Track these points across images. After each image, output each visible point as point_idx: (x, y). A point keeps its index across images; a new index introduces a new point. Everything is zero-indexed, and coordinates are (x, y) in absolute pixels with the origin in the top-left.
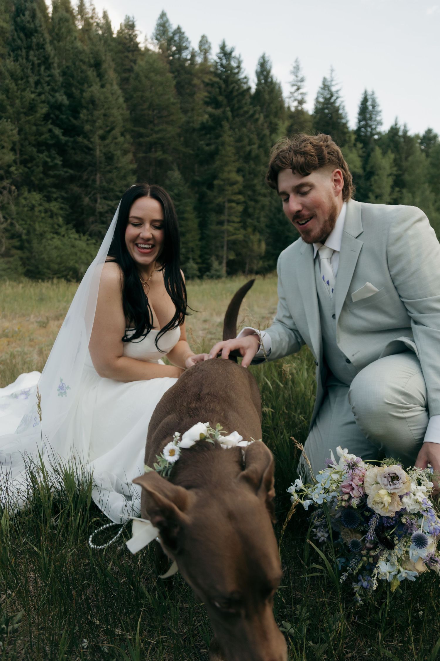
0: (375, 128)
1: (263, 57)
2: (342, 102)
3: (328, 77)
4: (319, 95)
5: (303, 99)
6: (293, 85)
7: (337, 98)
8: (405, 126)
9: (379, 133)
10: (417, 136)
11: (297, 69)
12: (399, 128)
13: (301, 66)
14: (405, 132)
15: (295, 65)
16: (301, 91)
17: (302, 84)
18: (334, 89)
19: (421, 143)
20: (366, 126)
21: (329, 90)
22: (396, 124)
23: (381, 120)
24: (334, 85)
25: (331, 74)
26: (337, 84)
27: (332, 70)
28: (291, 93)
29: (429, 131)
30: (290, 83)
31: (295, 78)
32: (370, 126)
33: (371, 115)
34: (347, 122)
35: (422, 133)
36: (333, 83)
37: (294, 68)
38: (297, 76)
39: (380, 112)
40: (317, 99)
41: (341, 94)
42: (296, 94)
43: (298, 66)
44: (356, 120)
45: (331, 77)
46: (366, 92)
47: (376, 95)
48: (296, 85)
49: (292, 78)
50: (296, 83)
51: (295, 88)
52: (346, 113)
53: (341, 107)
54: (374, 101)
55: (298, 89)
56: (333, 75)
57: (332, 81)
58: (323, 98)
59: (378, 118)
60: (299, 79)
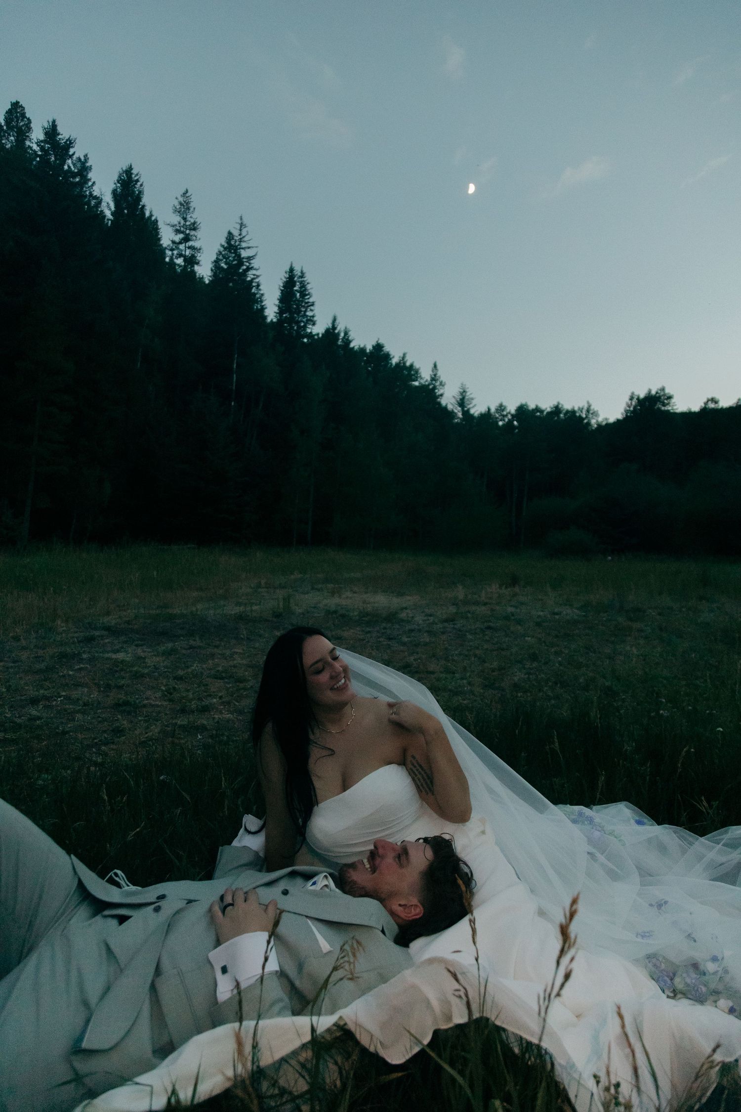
0: (305, 327)
1: (128, 172)
2: (258, 276)
3: (236, 233)
4: (221, 257)
5: (193, 256)
6: (178, 231)
7: (249, 269)
8: (346, 333)
9: (310, 336)
10: (362, 350)
11: (184, 208)
12: (338, 334)
13: (192, 205)
14: (347, 342)
15: (181, 199)
16: (190, 243)
17: (193, 233)
18: (244, 254)
19: (368, 362)
20: (291, 320)
21: (235, 252)
22: (334, 328)
23: (313, 316)
24: (243, 248)
25: (241, 230)
26: (249, 248)
27: (242, 225)
28: (173, 242)
29: (378, 347)
30: (173, 226)
31: (182, 222)
32: (298, 323)
33: (298, 306)
34: (263, 309)
35: (369, 348)
36: (244, 245)
37: (181, 204)
38: (185, 219)
39: (313, 304)
40: (217, 262)
41: (255, 263)
42: (182, 247)
43: (188, 203)
44: (276, 309)
45: (240, 235)
46: (291, 270)
47: (308, 278)
48: (182, 232)
49: (176, 219)
50: (182, 229)
51: (181, 236)
52: (262, 295)
53: (254, 284)
54: (303, 286)
55: (186, 239)
56: (244, 233)
57: (241, 240)
58: (226, 263)
59: (309, 313)
60: (188, 223)
